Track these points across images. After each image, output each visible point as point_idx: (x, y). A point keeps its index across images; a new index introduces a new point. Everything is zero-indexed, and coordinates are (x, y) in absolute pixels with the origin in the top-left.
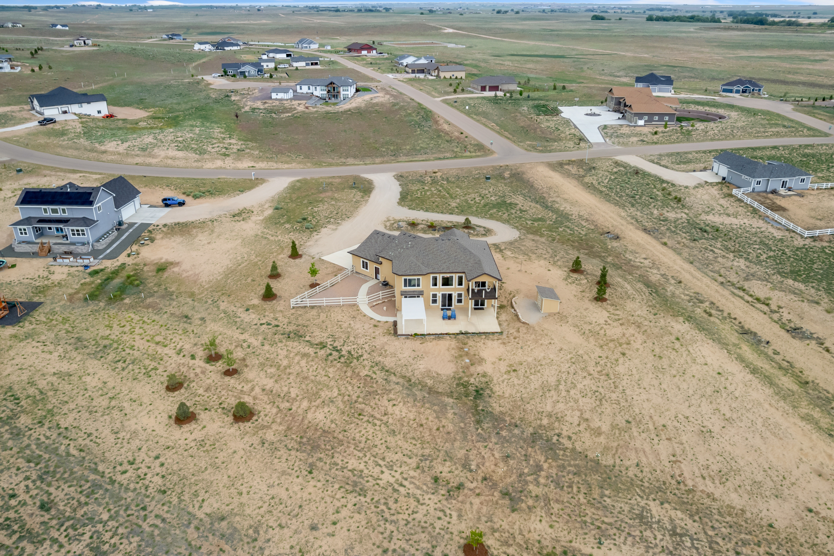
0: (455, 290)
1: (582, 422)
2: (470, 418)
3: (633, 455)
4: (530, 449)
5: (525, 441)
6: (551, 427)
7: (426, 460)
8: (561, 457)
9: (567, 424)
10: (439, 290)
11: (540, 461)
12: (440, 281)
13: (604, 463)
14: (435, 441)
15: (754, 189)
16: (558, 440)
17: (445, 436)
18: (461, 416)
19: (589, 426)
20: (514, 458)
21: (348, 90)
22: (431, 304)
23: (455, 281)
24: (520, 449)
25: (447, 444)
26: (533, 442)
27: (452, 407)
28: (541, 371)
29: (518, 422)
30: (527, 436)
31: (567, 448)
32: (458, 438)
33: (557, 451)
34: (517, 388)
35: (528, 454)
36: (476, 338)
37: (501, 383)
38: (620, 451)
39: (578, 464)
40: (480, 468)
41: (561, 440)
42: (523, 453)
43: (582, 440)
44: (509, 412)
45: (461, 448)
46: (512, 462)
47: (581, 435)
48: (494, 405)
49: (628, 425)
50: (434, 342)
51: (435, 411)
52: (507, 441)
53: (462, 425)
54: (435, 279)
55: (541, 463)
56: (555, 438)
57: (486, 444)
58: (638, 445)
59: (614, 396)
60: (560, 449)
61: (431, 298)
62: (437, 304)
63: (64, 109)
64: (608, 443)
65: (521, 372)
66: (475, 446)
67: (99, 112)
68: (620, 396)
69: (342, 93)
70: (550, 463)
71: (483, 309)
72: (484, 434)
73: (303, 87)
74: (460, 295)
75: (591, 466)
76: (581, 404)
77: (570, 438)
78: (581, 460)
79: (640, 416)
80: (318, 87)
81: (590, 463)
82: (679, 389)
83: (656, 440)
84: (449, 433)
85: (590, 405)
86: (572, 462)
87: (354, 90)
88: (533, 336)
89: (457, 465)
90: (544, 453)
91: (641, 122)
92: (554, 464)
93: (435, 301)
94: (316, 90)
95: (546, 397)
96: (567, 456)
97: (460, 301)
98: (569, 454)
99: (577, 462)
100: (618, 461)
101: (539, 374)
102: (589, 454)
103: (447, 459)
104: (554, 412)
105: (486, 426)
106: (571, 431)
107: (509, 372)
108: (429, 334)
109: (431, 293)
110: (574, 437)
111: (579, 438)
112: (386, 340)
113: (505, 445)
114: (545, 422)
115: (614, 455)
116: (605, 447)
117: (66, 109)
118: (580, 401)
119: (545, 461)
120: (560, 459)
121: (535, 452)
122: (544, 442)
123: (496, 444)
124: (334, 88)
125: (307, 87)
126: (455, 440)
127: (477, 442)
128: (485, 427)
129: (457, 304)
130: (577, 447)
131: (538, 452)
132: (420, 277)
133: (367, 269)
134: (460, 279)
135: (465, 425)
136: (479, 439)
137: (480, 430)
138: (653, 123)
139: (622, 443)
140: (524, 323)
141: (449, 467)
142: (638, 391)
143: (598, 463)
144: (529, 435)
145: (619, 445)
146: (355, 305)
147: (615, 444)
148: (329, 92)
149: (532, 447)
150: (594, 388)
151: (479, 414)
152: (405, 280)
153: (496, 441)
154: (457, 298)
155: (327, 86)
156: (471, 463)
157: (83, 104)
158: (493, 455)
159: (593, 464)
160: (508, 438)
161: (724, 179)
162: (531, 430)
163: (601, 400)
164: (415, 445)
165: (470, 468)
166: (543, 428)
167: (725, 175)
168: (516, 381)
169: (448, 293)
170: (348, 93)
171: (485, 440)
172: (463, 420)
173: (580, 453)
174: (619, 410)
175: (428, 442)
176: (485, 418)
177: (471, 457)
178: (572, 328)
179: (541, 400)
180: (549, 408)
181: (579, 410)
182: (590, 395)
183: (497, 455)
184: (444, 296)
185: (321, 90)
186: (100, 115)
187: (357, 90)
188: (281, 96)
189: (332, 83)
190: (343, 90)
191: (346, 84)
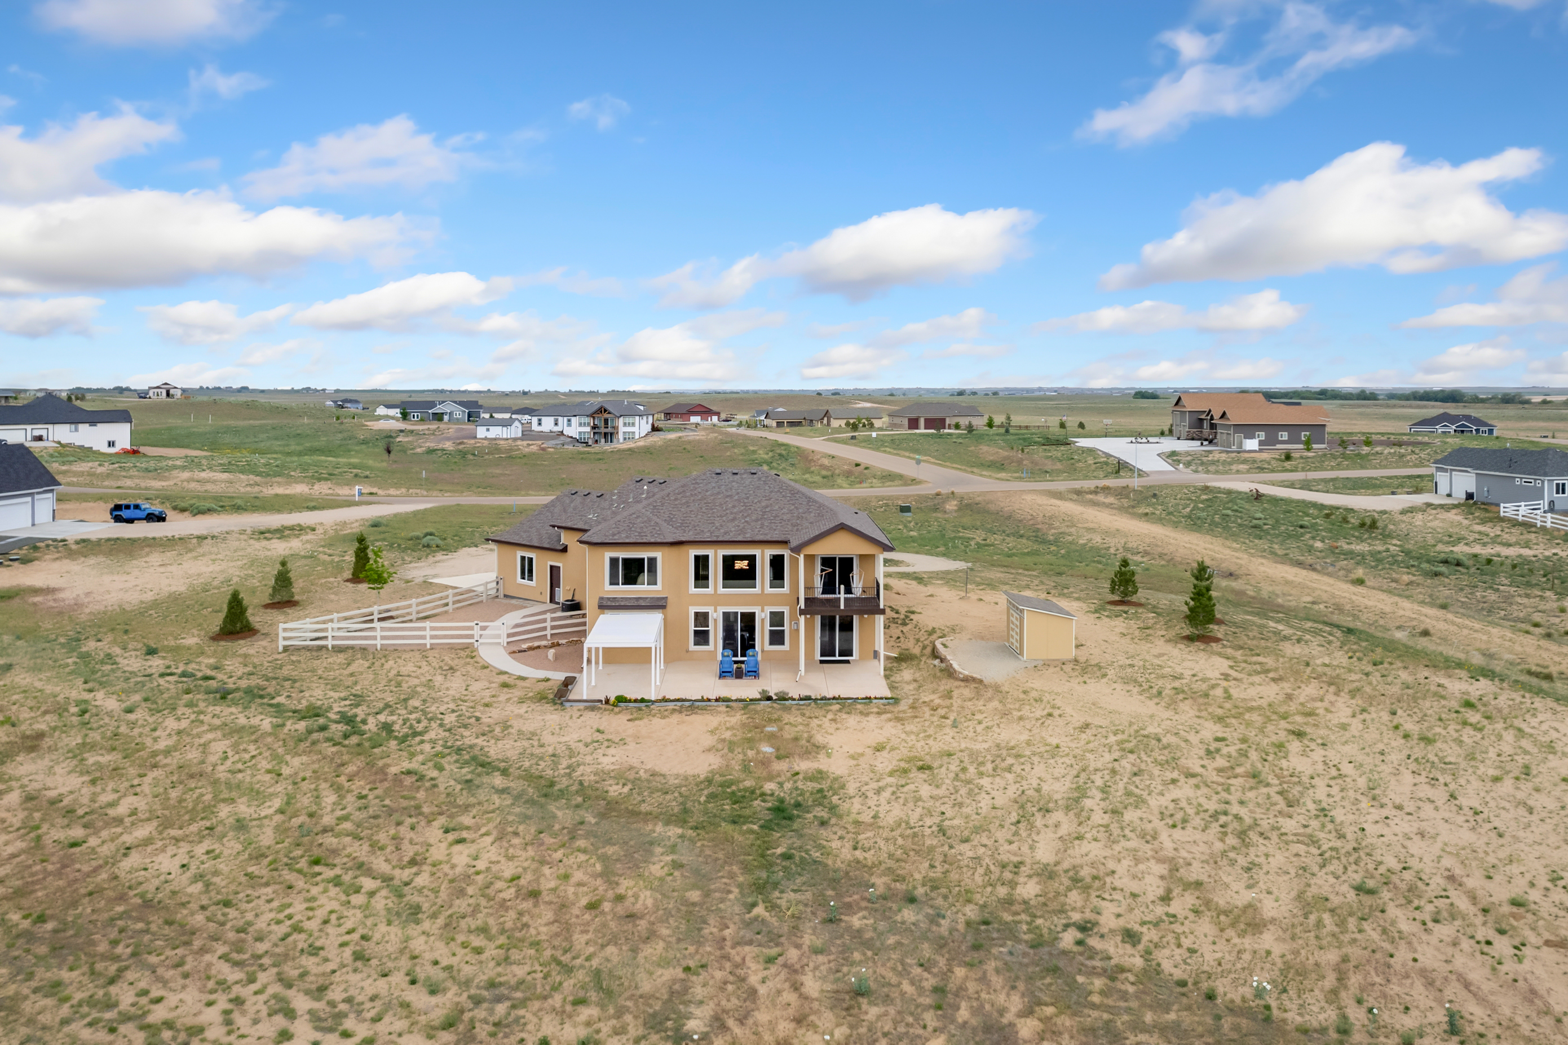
0: (762, 600)
1: (1176, 892)
2: (732, 876)
3: (1419, 993)
4: (960, 972)
5: (941, 944)
6: (1054, 906)
7: (499, 999)
8: (1096, 999)
9: (1117, 896)
10: (716, 600)
11: (1002, 1011)
12: (716, 570)
13: (1293, 1017)
14: (568, 939)
15: (1552, 503)
16: (1080, 943)
17: (612, 925)
18: (696, 872)
19: (1208, 903)
20: (887, 999)
21: (633, 424)
22: (692, 647)
23: (764, 571)
24: (917, 971)
25: (611, 949)
26: (976, 947)
27: (674, 846)
28: (1017, 768)
29: (920, 891)
30: (952, 930)
31: (1122, 970)
32: (665, 932)
33: (1080, 979)
34: (930, 804)
35: (952, 986)
36: (811, 710)
37: (870, 794)
38: (1354, 980)
39: (1177, 1025)
40: (724, 1028)
41: (1093, 942)
42: (930, 982)
43: (1186, 942)
44: (890, 863)
45: (664, 963)
46: (873, 1012)
47: (1178, 928)
48: (835, 844)
49: (1367, 900)
50: (675, 718)
51: (604, 859)
52: (868, 944)
53: (695, 896)
54: (701, 562)
55: (1008, 1018)
56: (1068, 939)
57: (774, 951)
58: (1429, 957)
59: (1289, 825)
60: (1093, 972)
61: (692, 628)
62: (710, 647)
63: (37, 433)
64: (1296, 953)
65: (946, 773)
66: (726, 957)
67: (111, 443)
68: (1315, 824)
69: (622, 429)
70: (1045, 1020)
71: (848, 662)
72: (774, 921)
73: (544, 419)
74: (777, 619)
75: (1236, 1028)
76: (1168, 845)
77: (1130, 937)
78: (1188, 1008)
79: (1407, 875)
80: (573, 419)
81: (1227, 1023)
82: (1531, 811)
83: (1503, 946)
84: (631, 916)
85: (1203, 847)
86: (1149, 1017)
87: (649, 428)
88: (995, 704)
89: (628, 1018)
90: (1021, 986)
91: (1251, 444)
92: (1066, 1021)
93: (702, 637)
94: (569, 425)
95: (1031, 826)
96: (1124, 996)
97: (777, 638)
98: (1131, 989)
99: (1172, 1016)
100: (1356, 1015)
101: (1010, 777)
102: (1221, 990)
103: (593, 995)
104: (1066, 865)
105: (786, 898)
106: (1137, 915)
107: (905, 771)
108: (665, 700)
109: (692, 610)
110: (1149, 935)
111: (1170, 937)
112: (522, 711)
113: (857, 956)
114: (1029, 889)
115: (1335, 992)
116: (1287, 967)
117: (43, 433)
118: (1164, 836)
119: (1027, 1012)
120: (1094, 1006)
121: (983, 979)
122: (1022, 947)
123: (817, 951)
124: (606, 421)
125: (552, 419)
126: (650, 936)
127: (736, 944)
128: (783, 903)
129: (768, 647)
130: (1167, 966)
131: (997, 981)
132: (658, 554)
133: (530, 578)
134: (777, 563)
135: (707, 894)
136: (748, 935)
137: (759, 910)
138: (1279, 446)
139: (1355, 953)
140: (967, 680)
141: (588, 1024)
142: (1376, 814)
143: (1268, 1020)
144: (961, 927)
145: (1345, 959)
146: (466, 647)
147: (1332, 956)
148: (594, 427)
149: (970, 965)
150: (1212, 806)
151: (769, 866)
152: (614, 562)
153: (818, 943)
154: (768, 628)
155: (592, 416)
156: (692, 1008)
157: (81, 426)
158: (796, 987)
159: (1244, 1022)
160: (868, 935)
161: (1470, 496)
162: (971, 912)
163: (1242, 835)
164: (478, 951)
165: (677, 1029)
166: (1016, 907)
167: (1472, 489)
168: (925, 791)
169: (741, 609)
170: (635, 429)
171: (774, 939)
172: (701, 879)
173: (1183, 984)
174: (1319, 859)
175: (536, 944)
176: (789, 876)
177: (698, 992)
178: (1119, 686)
179: (1016, 833)
180: (1045, 852)
181: (1160, 861)
182: (1197, 821)
183: (812, 985)
184: (728, 619)
185: (580, 425)
186: (112, 450)
187: (655, 429)
188: (495, 432)
189: (602, 410)
190: (625, 424)
191: (631, 412)
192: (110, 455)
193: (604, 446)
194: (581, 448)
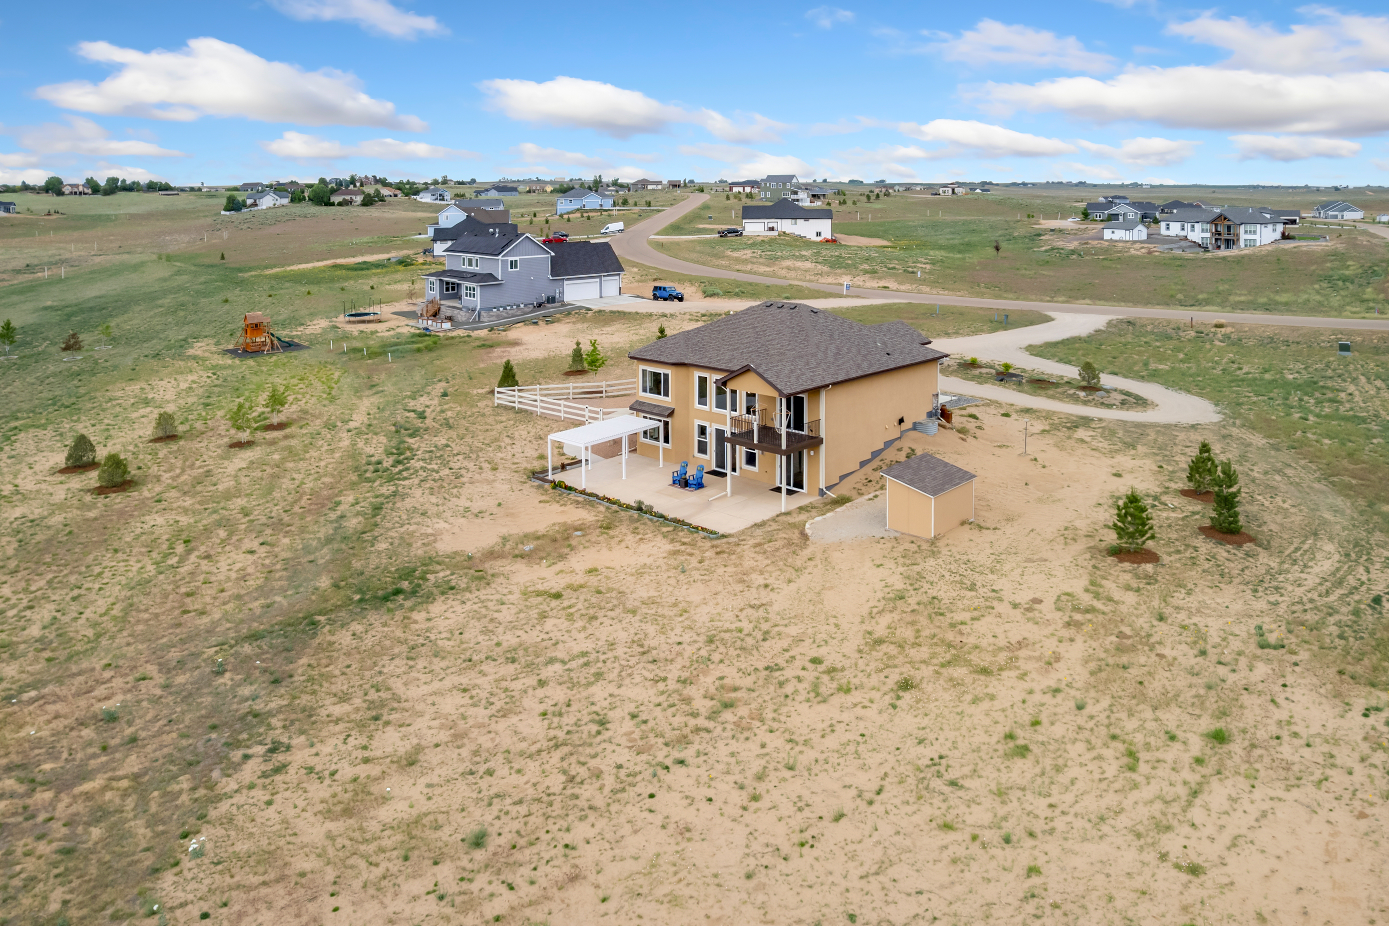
5: (211, 715)
7: (46, 643)
10: (710, 417)
12: (710, 391)
14: (135, 625)
20: (107, 730)
21: (1255, 232)
26: (213, 727)
31: (212, 787)
40: (32, 703)
47: (309, 784)
52: (190, 695)
62: (708, 457)
63: (771, 225)
67: (818, 234)
69: (1243, 236)
73: (1172, 224)
80: (1196, 225)
87: (1278, 235)
93: (703, 447)
94: (1193, 231)
106: (321, 761)
109: (698, 422)
117: (775, 225)
121: (162, 747)
124: (1229, 228)
125: (1178, 225)
129: (744, 466)
132: (669, 372)
141: (22, 672)
148: (1216, 233)
152: (645, 373)
154: (744, 449)
155: (1212, 222)
157: (799, 221)
165: (23, 693)
170: (1256, 237)
176: (280, 636)
185: (1203, 231)
186: (819, 239)
187: (1285, 237)
188: (1119, 235)
189: (1221, 217)
190: (1246, 232)
191: (1257, 220)
192: (815, 243)
193: (1223, 252)
194: (1201, 254)
